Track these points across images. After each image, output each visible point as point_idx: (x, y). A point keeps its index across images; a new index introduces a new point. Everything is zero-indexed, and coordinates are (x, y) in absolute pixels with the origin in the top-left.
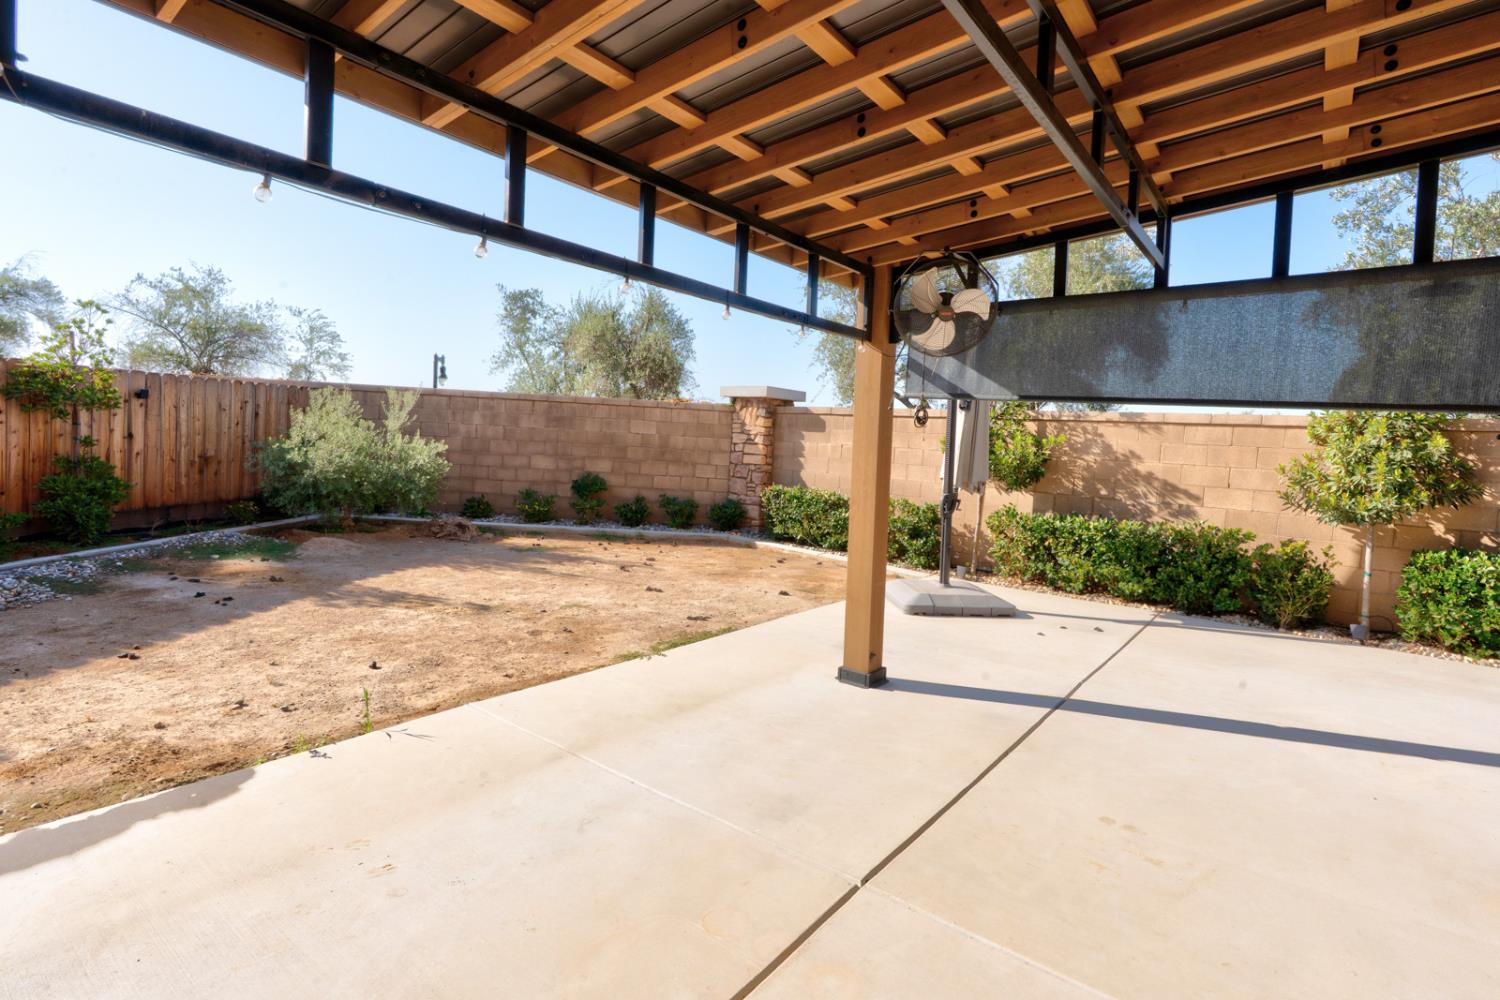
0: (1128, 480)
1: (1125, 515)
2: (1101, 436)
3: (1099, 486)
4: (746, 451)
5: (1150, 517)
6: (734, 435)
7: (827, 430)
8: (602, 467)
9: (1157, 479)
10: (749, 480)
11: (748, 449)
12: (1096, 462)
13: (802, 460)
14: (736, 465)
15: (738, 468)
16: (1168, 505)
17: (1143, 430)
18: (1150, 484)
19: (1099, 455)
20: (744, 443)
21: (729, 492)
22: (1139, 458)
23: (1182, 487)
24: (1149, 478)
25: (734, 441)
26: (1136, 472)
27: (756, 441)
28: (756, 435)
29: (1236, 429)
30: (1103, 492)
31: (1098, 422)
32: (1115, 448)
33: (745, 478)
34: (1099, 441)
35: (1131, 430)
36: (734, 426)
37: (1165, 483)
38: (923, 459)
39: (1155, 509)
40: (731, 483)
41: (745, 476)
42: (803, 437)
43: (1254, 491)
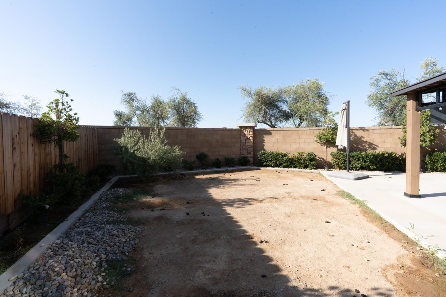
0: (361, 143)
1: (361, 151)
2: (354, 133)
3: (354, 144)
4: (246, 142)
5: (367, 151)
6: (241, 138)
7: (272, 135)
8: (205, 150)
9: (368, 142)
10: (248, 150)
11: (247, 141)
12: (353, 139)
13: (264, 143)
14: (243, 146)
15: (244, 147)
16: (371, 147)
17: (364, 131)
18: (366, 143)
19: (353, 137)
20: (246, 140)
21: (241, 154)
22: (364, 138)
23: (374, 144)
24: (366, 142)
25: (241, 139)
26: (363, 141)
27: (250, 139)
28: (250, 137)
29: (386, 130)
30: (355, 146)
31: (353, 129)
32: (358, 135)
33: (247, 150)
34: (353, 134)
35: (361, 131)
36: (241, 135)
37: (370, 143)
38: (304, 141)
39: (368, 149)
40: (241, 152)
41: (247, 149)
42: (264, 137)
43: (391, 143)
